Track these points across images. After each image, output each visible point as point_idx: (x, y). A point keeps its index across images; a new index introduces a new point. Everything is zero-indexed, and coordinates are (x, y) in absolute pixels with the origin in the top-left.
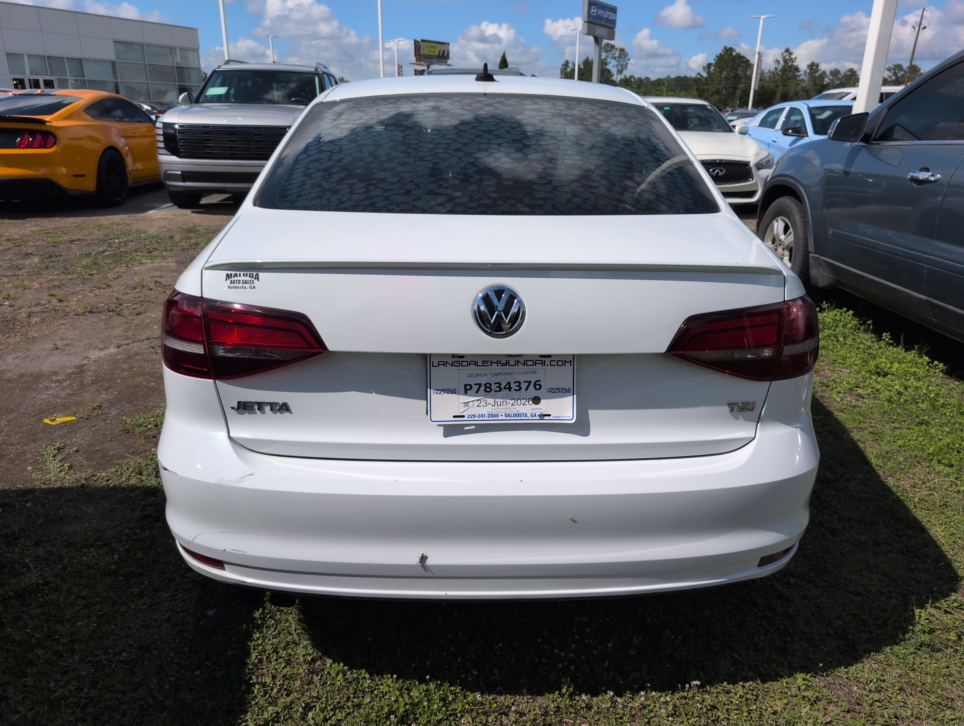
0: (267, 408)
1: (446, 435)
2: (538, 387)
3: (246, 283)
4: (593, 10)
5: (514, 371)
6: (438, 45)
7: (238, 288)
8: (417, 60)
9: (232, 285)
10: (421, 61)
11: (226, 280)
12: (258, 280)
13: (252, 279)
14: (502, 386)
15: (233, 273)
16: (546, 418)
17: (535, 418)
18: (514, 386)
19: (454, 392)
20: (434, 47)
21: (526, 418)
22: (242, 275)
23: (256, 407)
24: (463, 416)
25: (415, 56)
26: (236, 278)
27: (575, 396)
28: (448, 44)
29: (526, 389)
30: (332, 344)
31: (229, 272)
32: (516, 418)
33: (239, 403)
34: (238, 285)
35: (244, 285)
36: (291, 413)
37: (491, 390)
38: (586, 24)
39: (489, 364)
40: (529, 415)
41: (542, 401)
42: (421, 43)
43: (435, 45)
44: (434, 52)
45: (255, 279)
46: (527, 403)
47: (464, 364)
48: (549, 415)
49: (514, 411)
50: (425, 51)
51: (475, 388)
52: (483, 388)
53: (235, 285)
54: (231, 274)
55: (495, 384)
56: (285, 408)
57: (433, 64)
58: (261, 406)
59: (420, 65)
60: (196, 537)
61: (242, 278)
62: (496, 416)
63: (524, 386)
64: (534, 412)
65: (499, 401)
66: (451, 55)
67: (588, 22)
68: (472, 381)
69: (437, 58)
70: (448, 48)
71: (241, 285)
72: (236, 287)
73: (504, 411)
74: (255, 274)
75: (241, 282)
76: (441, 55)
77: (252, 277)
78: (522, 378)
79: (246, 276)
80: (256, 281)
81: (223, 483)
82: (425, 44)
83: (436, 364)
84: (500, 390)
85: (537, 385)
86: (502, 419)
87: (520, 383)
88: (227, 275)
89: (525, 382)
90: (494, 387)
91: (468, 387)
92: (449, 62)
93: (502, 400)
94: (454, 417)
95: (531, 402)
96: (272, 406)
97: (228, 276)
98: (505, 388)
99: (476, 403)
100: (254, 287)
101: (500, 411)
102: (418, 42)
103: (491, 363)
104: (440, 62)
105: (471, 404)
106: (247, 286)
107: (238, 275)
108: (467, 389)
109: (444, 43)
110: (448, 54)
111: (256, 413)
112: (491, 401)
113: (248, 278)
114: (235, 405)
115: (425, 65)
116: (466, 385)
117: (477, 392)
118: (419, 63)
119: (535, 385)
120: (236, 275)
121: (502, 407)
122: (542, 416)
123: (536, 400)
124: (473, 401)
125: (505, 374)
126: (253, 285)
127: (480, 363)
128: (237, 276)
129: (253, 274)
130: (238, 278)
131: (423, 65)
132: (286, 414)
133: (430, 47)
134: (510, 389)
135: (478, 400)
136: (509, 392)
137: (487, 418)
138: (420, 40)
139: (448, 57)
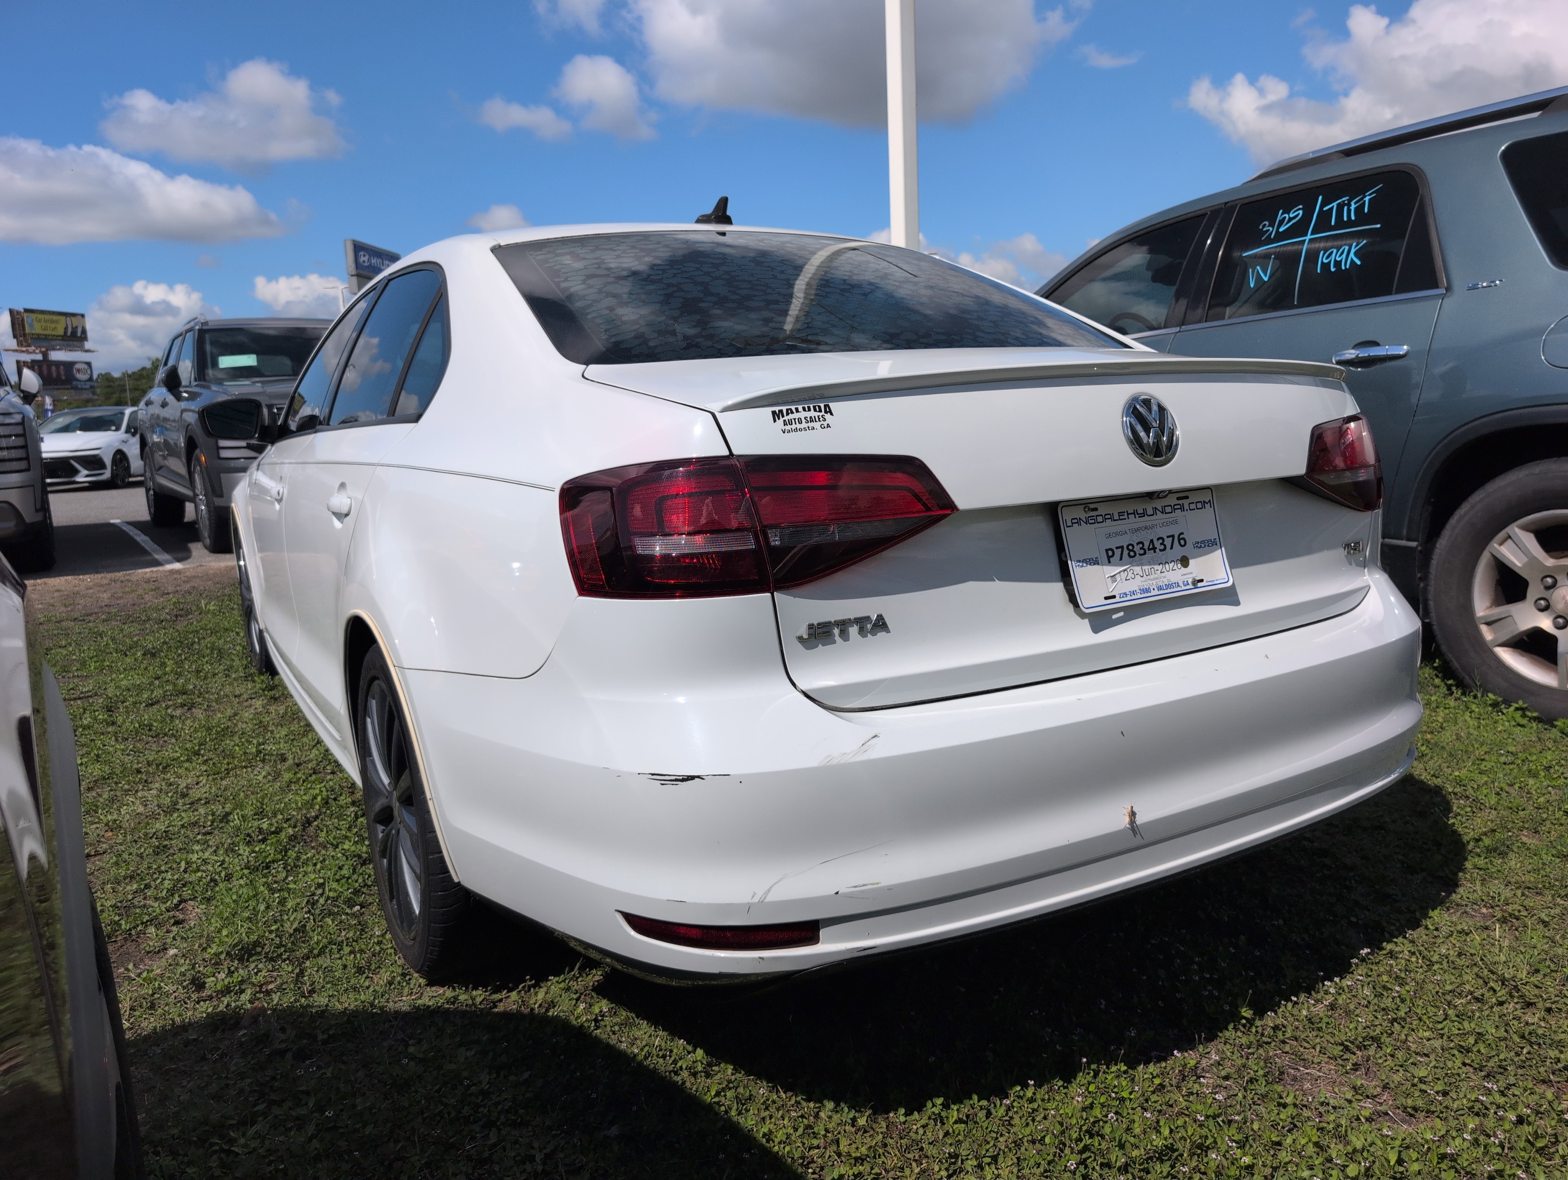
0: (853, 630)
1: (1096, 629)
2: (1182, 542)
3: (812, 421)
4: (362, 259)
5: (1154, 522)
6: (63, 318)
7: (801, 430)
8: (20, 344)
9: (788, 427)
10: (29, 346)
11: (775, 421)
12: (832, 414)
13: (820, 414)
14: (1146, 547)
15: (784, 408)
16: (1200, 584)
17: (1188, 587)
18: (1157, 544)
19: (1095, 562)
20: (52, 322)
21: (1179, 589)
22: (800, 408)
23: (836, 631)
24: (1114, 597)
25: (15, 336)
26: (791, 416)
27: (1223, 549)
28: (83, 316)
29: (1172, 548)
30: (963, 499)
31: (777, 409)
32: (1169, 591)
33: (811, 626)
34: (799, 426)
35: (811, 425)
36: (888, 631)
37: (1135, 555)
38: (355, 278)
39: (1126, 517)
40: (1181, 584)
41: (1191, 561)
42: (25, 315)
43: (55, 318)
44: (54, 329)
45: (826, 412)
46: (1175, 567)
47: (1100, 519)
48: (1202, 581)
49: (1165, 580)
50: (34, 327)
51: (1118, 552)
52: (1126, 552)
53: (794, 426)
54: (781, 411)
55: (1138, 544)
56: (880, 625)
57: (54, 349)
58: (843, 625)
59: (28, 352)
60: (769, 890)
61: (802, 415)
62: (1147, 590)
63: (1168, 542)
64: (1185, 578)
65: (1146, 568)
66: (89, 334)
67: (358, 275)
68: (1113, 543)
69: (63, 340)
70: (84, 323)
71: (804, 425)
72: (796, 430)
73: (1154, 582)
74: (822, 405)
75: (804, 421)
76: (69, 334)
77: (820, 411)
78: (1164, 532)
79: (809, 410)
80: (828, 416)
81: (835, 762)
82: (33, 316)
83: (1069, 524)
84: (1145, 553)
85: (1182, 541)
86: (1155, 596)
87: (1162, 539)
88: (774, 413)
89: (1168, 537)
90: (1137, 548)
91: (1110, 553)
92: (88, 345)
93: (1149, 567)
94: (1106, 598)
95: (1179, 565)
96: (861, 622)
97: (776, 415)
98: (1149, 549)
99: (1124, 575)
100: (828, 426)
101: (1151, 582)
102: (18, 313)
103: (1128, 514)
104: (69, 346)
105: (1118, 578)
106: (817, 425)
107: (794, 411)
108: (1110, 557)
109: (74, 315)
110: (84, 331)
111: (834, 642)
112: (1137, 569)
113: (812, 413)
114: (804, 632)
115: (38, 351)
116: (1107, 550)
117: (1121, 559)
118: (24, 349)
119: (1179, 540)
120: (790, 411)
121: (1152, 577)
122: (1196, 582)
123: (1185, 562)
124: (1120, 572)
125: (1146, 528)
126: (825, 424)
127: (1116, 517)
128: (792, 413)
129: (819, 407)
130: (796, 416)
131: (34, 352)
132: (882, 635)
133: (45, 321)
134: (1154, 549)
135: (1124, 571)
136: (1154, 555)
137: (1139, 596)
138: (22, 311)
139: (84, 337)
